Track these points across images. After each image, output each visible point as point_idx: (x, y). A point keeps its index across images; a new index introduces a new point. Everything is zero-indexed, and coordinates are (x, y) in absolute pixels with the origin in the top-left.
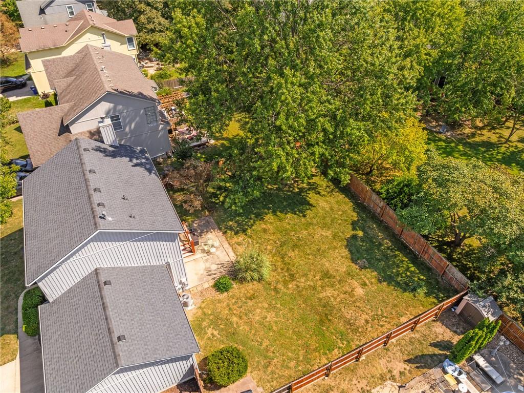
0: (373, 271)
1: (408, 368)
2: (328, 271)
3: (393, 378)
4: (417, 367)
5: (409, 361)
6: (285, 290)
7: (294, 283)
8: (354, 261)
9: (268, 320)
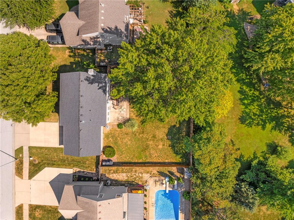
0: (170, 142)
1: (157, 173)
2: (156, 135)
3: (151, 174)
4: (159, 174)
5: (158, 172)
6: (138, 136)
7: (142, 135)
8: (167, 135)
9: (128, 143)
